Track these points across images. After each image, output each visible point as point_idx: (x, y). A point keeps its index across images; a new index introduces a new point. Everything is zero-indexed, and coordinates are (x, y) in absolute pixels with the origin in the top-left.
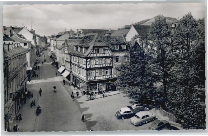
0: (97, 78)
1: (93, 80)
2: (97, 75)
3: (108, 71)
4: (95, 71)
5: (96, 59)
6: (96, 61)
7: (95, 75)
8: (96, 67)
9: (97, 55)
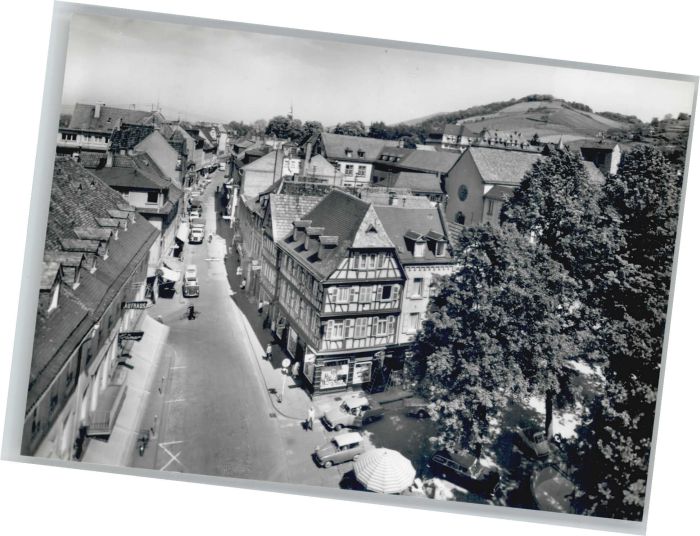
0: (349, 344)
1: (338, 350)
2: (351, 335)
3: (385, 323)
4: (348, 323)
5: (353, 287)
6: (353, 292)
7: (347, 334)
8: (351, 310)
9: (357, 275)
